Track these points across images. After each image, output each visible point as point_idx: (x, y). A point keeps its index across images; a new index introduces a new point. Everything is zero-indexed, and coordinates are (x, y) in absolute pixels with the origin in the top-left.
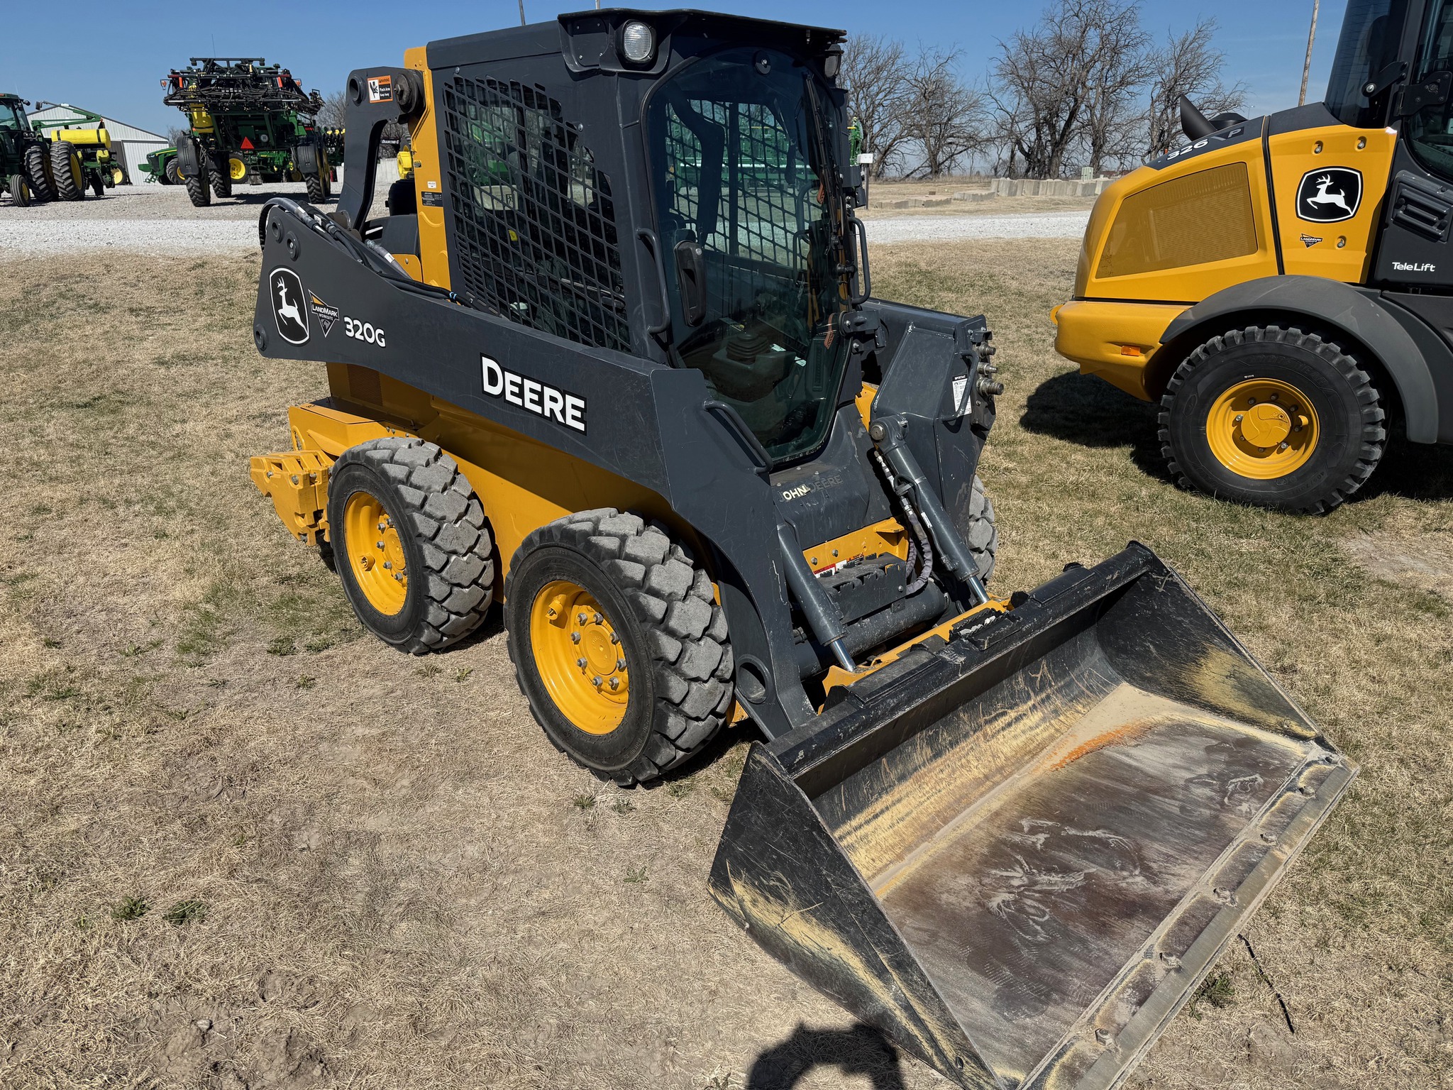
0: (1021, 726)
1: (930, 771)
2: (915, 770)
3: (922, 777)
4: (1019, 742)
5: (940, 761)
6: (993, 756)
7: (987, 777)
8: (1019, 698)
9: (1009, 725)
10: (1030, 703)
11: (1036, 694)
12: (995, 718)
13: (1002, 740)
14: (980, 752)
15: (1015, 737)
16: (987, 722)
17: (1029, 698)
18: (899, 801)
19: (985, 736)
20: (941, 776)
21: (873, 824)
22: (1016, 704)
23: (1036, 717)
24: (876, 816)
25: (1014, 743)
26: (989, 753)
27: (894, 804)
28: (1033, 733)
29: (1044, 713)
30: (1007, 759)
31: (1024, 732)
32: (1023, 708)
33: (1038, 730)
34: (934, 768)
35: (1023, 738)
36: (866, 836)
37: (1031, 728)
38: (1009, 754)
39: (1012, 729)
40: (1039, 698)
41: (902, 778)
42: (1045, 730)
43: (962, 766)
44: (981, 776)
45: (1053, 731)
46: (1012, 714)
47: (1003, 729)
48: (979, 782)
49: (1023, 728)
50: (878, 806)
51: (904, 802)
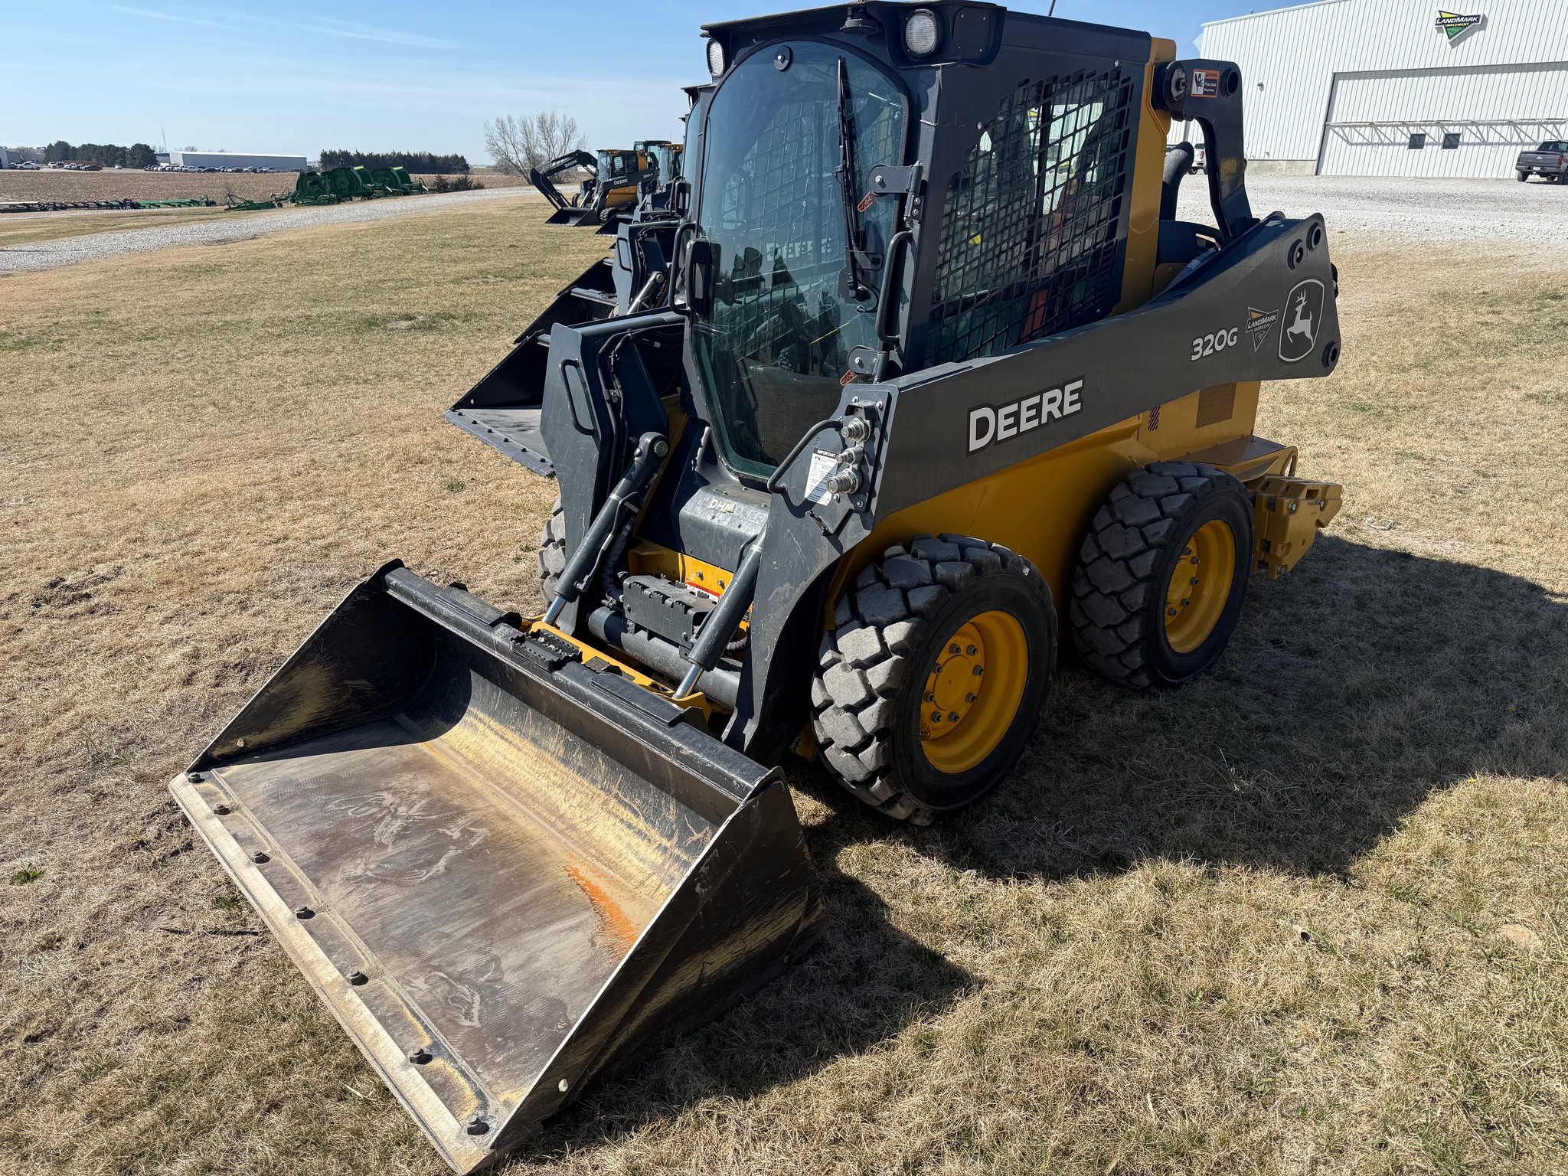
0: (635, 840)
1: (550, 763)
2: (545, 749)
3: (544, 759)
4: (613, 842)
5: (562, 767)
6: (588, 820)
7: (561, 817)
8: (661, 823)
9: (630, 826)
10: (665, 842)
11: (679, 845)
12: (626, 805)
13: (609, 823)
14: (587, 805)
15: (619, 837)
16: (616, 796)
17: (670, 837)
18: (519, 749)
19: (605, 803)
20: (551, 775)
21: (497, 738)
22: (653, 823)
23: (653, 856)
24: (502, 737)
25: (611, 837)
26: (591, 814)
27: (515, 746)
28: (631, 857)
29: (663, 864)
30: (588, 833)
31: (629, 845)
32: (654, 834)
33: (636, 861)
34: (555, 766)
35: (619, 846)
36: (487, 737)
37: (636, 853)
38: (594, 834)
39: (627, 831)
40: (677, 851)
41: (534, 741)
42: (641, 870)
43: (567, 792)
44: (562, 812)
45: (640, 877)
46: (642, 825)
47: (622, 821)
48: (554, 811)
49: (633, 843)
50: (509, 735)
51: (520, 754)
